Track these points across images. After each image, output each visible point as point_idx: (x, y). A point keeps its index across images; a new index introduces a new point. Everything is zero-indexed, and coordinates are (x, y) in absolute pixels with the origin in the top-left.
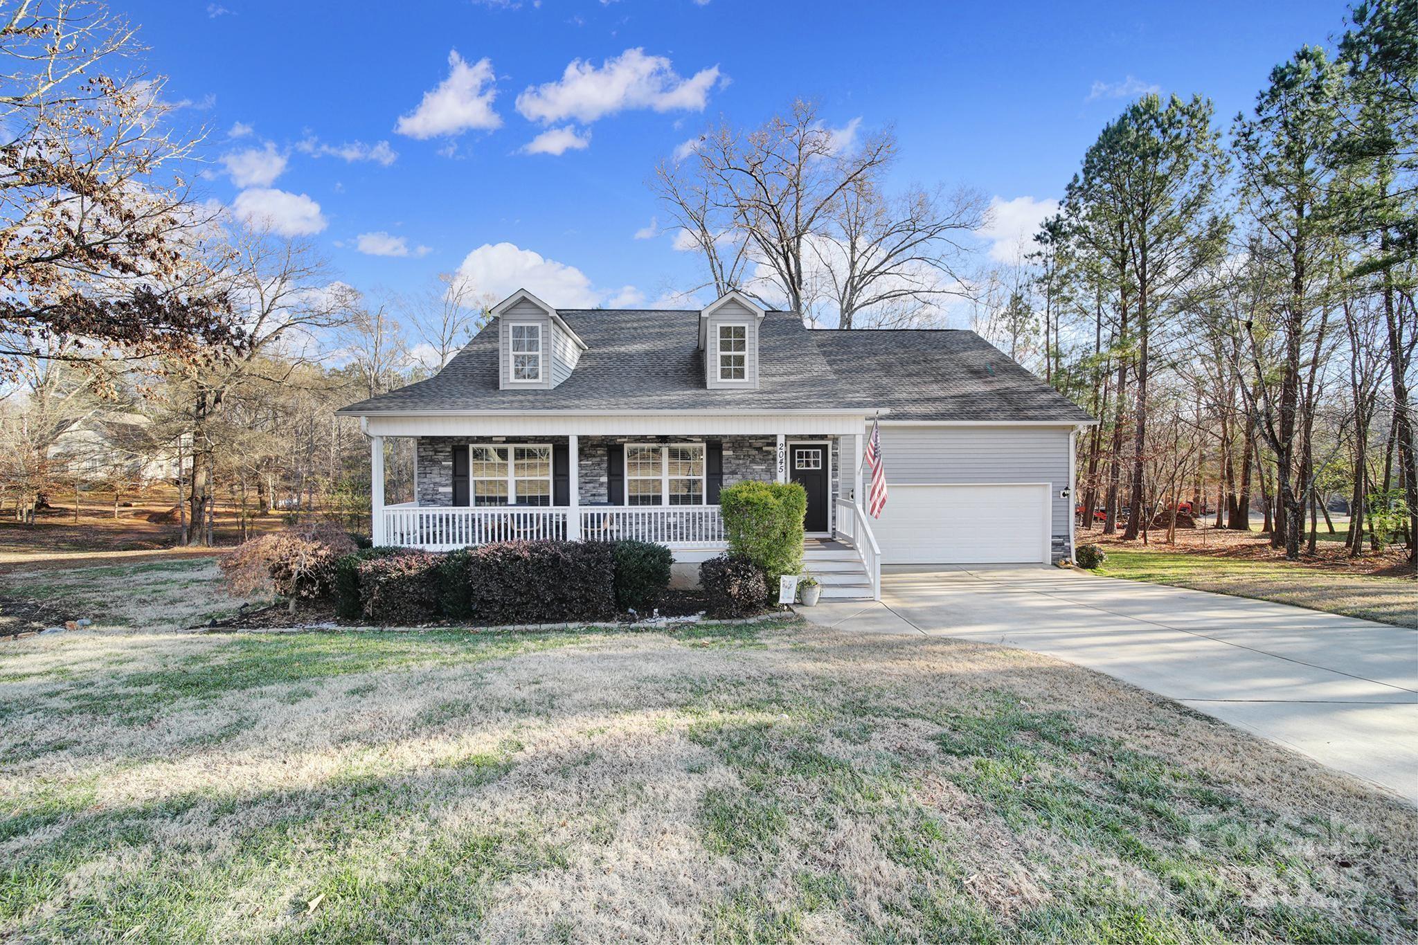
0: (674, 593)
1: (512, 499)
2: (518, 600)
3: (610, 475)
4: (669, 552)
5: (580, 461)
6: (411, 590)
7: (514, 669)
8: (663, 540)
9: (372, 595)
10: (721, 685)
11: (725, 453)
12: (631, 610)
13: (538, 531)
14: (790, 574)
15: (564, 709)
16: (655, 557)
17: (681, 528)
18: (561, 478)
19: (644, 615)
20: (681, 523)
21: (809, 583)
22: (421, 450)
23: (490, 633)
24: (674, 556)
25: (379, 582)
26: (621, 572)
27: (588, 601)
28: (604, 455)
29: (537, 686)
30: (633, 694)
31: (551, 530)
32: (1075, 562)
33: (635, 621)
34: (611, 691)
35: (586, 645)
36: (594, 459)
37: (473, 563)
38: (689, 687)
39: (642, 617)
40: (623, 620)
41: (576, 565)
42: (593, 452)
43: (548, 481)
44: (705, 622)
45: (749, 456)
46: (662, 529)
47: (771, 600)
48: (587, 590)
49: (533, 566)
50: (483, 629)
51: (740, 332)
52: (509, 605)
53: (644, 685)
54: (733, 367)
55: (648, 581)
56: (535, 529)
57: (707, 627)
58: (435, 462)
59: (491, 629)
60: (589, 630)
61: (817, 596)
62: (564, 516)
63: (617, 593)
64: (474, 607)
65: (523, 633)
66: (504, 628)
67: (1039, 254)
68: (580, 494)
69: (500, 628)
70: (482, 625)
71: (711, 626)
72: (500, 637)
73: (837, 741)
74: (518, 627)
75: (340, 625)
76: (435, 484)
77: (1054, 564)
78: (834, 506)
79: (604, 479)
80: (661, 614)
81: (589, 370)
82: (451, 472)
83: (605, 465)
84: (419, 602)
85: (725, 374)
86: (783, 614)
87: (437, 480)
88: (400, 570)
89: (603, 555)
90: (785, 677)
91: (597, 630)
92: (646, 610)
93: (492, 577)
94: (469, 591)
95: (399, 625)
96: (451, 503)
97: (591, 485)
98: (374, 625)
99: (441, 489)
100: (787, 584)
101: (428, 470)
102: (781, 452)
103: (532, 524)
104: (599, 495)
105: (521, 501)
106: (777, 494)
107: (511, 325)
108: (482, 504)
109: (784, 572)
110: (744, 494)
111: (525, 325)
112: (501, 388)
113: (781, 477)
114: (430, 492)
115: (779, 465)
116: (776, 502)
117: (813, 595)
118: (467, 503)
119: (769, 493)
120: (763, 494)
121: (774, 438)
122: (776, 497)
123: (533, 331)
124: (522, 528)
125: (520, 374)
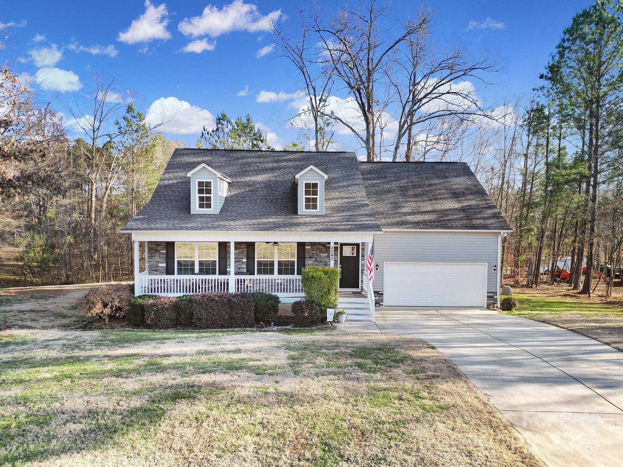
0: (281, 317)
1: (197, 270)
2: (213, 318)
3: (247, 258)
4: (278, 298)
5: (235, 251)
6: (168, 313)
8: (275, 292)
9: (150, 315)
11: (306, 247)
12: (261, 323)
13: (212, 286)
14: (332, 308)
16: (272, 300)
17: (284, 285)
18: (222, 260)
20: (284, 283)
21: (341, 313)
22: (149, 245)
23: (200, 332)
24: (280, 300)
25: (154, 310)
26: (258, 307)
27: (244, 319)
28: (244, 248)
31: (218, 286)
32: (499, 306)
33: (263, 327)
35: (246, 334)
36: (240, 250)
37: (193, 302)
39: (266, 326)
40: (258, 327)
41: (239, 303)
42: (239, 246)
43: (215, 261)
44: (293, 329)
45: (319, 249)
46: (275, 286)
47: (323, 320)
48: (243, 314)
49: (220, 303)
50: (197, 331)
51: (315, 185)
52: (209, 320)
54: (311, 203)
55: (269, 311)
56: (210, 286)
58: (157, 251)
60: (244, 331)
62: (228, 280)
63: (256, 315)
64: (194, 321)
65: (216, 332)
66: (207, 330)
69: (205, 331)
70: (196, 329)
71: (296, 330)
74: (212, 330)
75: (134, 329)
76: (157, 262)
77: (487, 308)
78: (362, 275)
79: (245, 260)
80: (275, 325)
82: (165, 256)
83: (245, 253)
84: (169, 319)
85: (307, 207)
86: (328, 325)
87: (158, 260)
89: (249, 299)
91: (247, 331)
92: (268, 324)
93: (202, 308)
94: (191, 314)
96: (165, 272)
97: (239, 263)
98: (149, 329)
99: (160, 265)
100: (330, 312)
101: (153, 255)
102: (332, 251)
103: (209, 284)
104: (242, 268)
105: (201, 272)
106: (326, 273)
107: (197, 181)
108: (182, 274)
109: (329, 308)
110: (311, 273)
111: (204, 180)
112: (192, 213)
113: (332, 263)
114: (154, 266)
115: (331, 257)
116: (325, 277)
117: (343, 318)
118: (173, 274)
119: (322, 273)
120: (319, 273)
121: (329, 243)
122: (326, 275)
123: (208, 184)
124: (204, 286)
125: (201, 206)
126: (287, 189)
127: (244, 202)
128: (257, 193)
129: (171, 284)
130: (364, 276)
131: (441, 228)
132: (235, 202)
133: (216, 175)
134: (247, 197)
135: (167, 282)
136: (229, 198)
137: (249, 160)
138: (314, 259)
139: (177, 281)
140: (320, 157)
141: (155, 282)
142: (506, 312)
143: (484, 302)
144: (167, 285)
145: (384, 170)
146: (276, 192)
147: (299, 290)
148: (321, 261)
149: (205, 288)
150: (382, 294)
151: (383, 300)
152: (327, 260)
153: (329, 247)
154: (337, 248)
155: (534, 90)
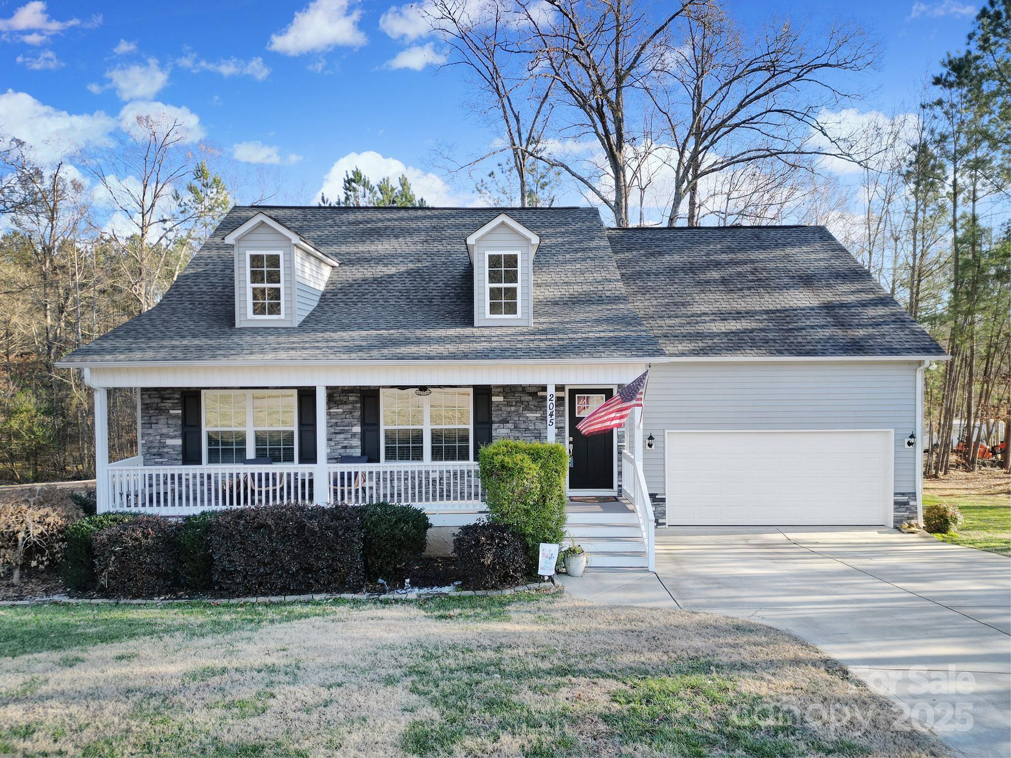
0: (429, 562)
1: (251, 454)
2: (262, 570)
3: (363, 424)
4: (425, 516)
5: (330, 408)
6: (148, 560)
7: (262, 639)
8: (419, 501)
9: (107, 566)
10: (451, 652)
11: (494, 399)
12: (380, 581)
13: (282, 489)
14: (551, 542)
15: (309, 670)
16: (407, 523)
17: (448, 484)
18: (307, 428)
19: (395, 586)
20: (447, 478)
21: (574, 551)
22: (145, 396)
23: (233, 605)
24: (432, 520)
25: (114, 552)
26: (371, 540)
27: (335, 571)
28: (356, 402)
29: (285, 653)
30: (370, 659)
31: (296, 488)
32: (922, 525)
33: (384, 592)
34: (351, 656)
35: (332, 617)
36: (345, 407)
37: (212, 532)
38: (421, 653)
39: (393, 589)
40: (372, 591)
41: (322, 533)
42: (344, 399)
43: (292, 433)
44: (458, 593)
45: (522, 402)
46: (426, 486)
47: (531, 573)
48: (334, 559)
49: (277, 534)
50: (224, 601)
51: (512, 261)
52: (252, 576)
53: (381, 652)
54: (504, 302)
55: (399, 549)
56: (278, 488)
57: (460, 599)
58: (161, 411)
59: (232, 601)
60: (336, 602)
61: (584, 564)
62: (311, 474)
63: (366, 562)
64: (215, 578)
65: (266, 605)
66: (247, 599)
67: (940, 103)
68: (329, 446)
69: (242, 600)
70: (223, 597)
71: (464, 598)
72: (243, 609)
73: (530, 693)
74: (261, 599)
75: (72, 597)
76: (161, 435)
77: (896, 527)
78: (620, 460)
79: (357, 429)
80: (413, 584)
81: (340, 296)
82: (180, 422)
83: (358, 413)
84: (156, 573)
85: (495, 309)
86: (542, 585)
87: (165, 431)
88: (136, 539)
89: (351, 521)
90: (513, 646)
91: (345, 602)
92: (396, 581)
93: (234, 546)
94: (209, 561)
95: (135, 597)
96: (180, 457)
97: (342, 436)
98: (107, 597)
99: (169, 442)
100: (547, 553)
101: (154, 420)
102: (551, 404)
103: (274, 485)
104: (351, 447)
105: (262, 457)
106: (535, 456)
107: (248, 253)
108: (217, 462)
109: (545, 541)
110: (501, 457)
111: (265, 253)
112: (237, 325)
113: (551, 433)
114: (156, 444)
115: (549, 418)
116: (533, 466)
117: (579, 564)
118: (199, 462)
119: (526, 456)
120: (519, 457)
121: (544, 388)
122: (534, 460)
123: (274, 261)
124: (264, 489)
125: (259, 310)
126: (454, 277)
127: (360, 304)
128: (391, 287)
129: (195, 485)
130: (624, 461)
131: (791, 353)
132: (342, 305)
133: (290, 240)
134: (367, 294)
135: (187, 480)
136: (329, 296)
137: (380, 225)
138: (511, 426)
139: (209, 477)
140: (525, 218)
141: (158, 481)
142: (938, 536)
143: (889, 515)
144: (188, 487)
145: (657, 243)
146: (432, 284)
147: (476, 495)
148: (527, 429)
149: (267, 492)
150: (663, 500)
151: (664, 513)
152: (539, 426)
153: (544, 398)
154: (563, 399)
155: (924, 107)
